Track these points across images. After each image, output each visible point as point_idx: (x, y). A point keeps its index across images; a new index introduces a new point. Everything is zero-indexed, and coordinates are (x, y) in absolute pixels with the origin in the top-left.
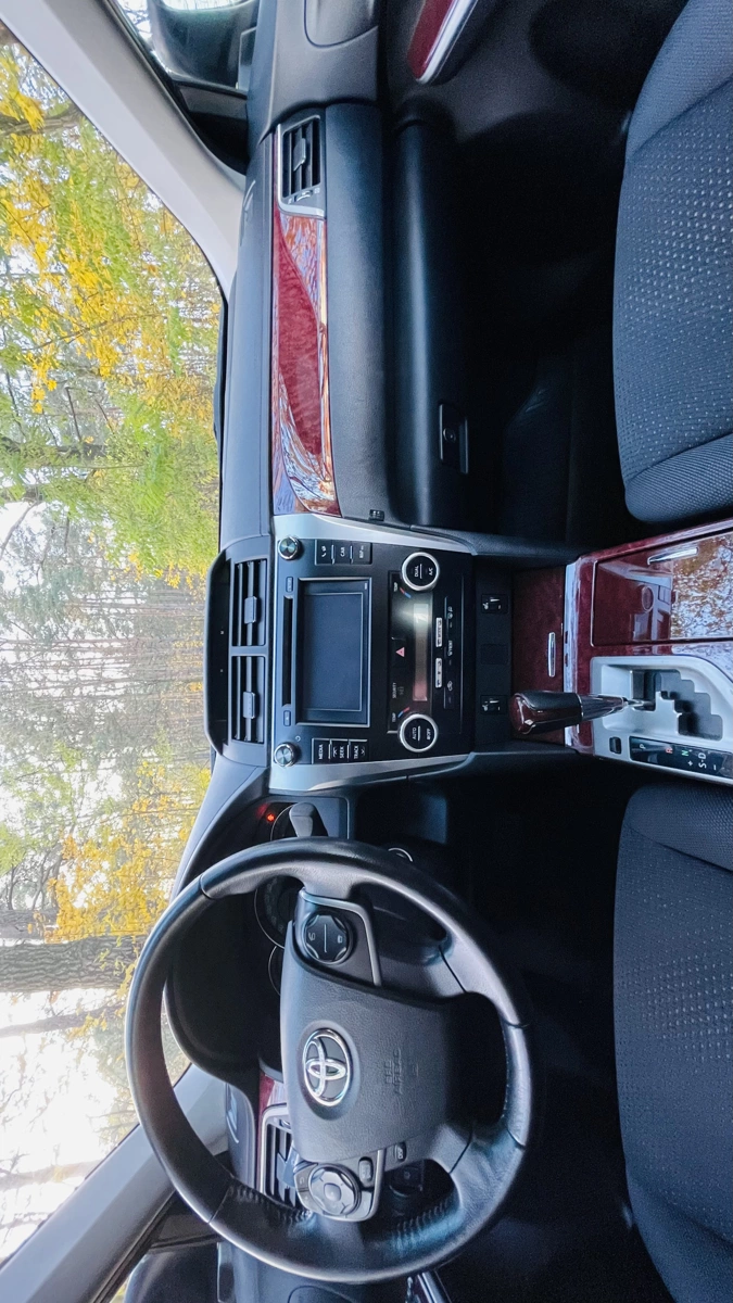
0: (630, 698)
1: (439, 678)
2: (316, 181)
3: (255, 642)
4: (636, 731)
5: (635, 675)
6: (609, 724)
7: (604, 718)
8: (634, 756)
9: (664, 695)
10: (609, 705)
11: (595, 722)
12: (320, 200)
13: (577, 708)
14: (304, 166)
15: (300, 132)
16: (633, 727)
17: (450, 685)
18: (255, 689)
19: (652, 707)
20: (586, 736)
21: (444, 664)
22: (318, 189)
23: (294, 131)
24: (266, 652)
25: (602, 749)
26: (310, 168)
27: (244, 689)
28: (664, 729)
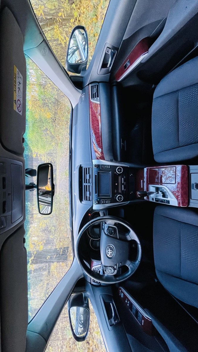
0: (155, 192)
1: (123, 188)
2: (98, 97)
3: (89, 183)
4: (156, 197)
5: (156, 188)
6: (152, 196)
7: (151, 195)
8: (156, 201)
9: (160, 191)
10: (152, 193)
11: (149, 196)
12: (99, 100)
13: (147, 194)
14: (95, 93)
15: (94, 86)
16: (155, 196)
17: (125, 190)
18: (89, 191)
19: (158, 193)
20: (148, 198)
21: (124, 186)
22: (98, 98)
23: (93, 86)
24: (91, 185)
25: (151, 200)
26: (97, 93)
27: (87, 191)
28: (160, 197)
